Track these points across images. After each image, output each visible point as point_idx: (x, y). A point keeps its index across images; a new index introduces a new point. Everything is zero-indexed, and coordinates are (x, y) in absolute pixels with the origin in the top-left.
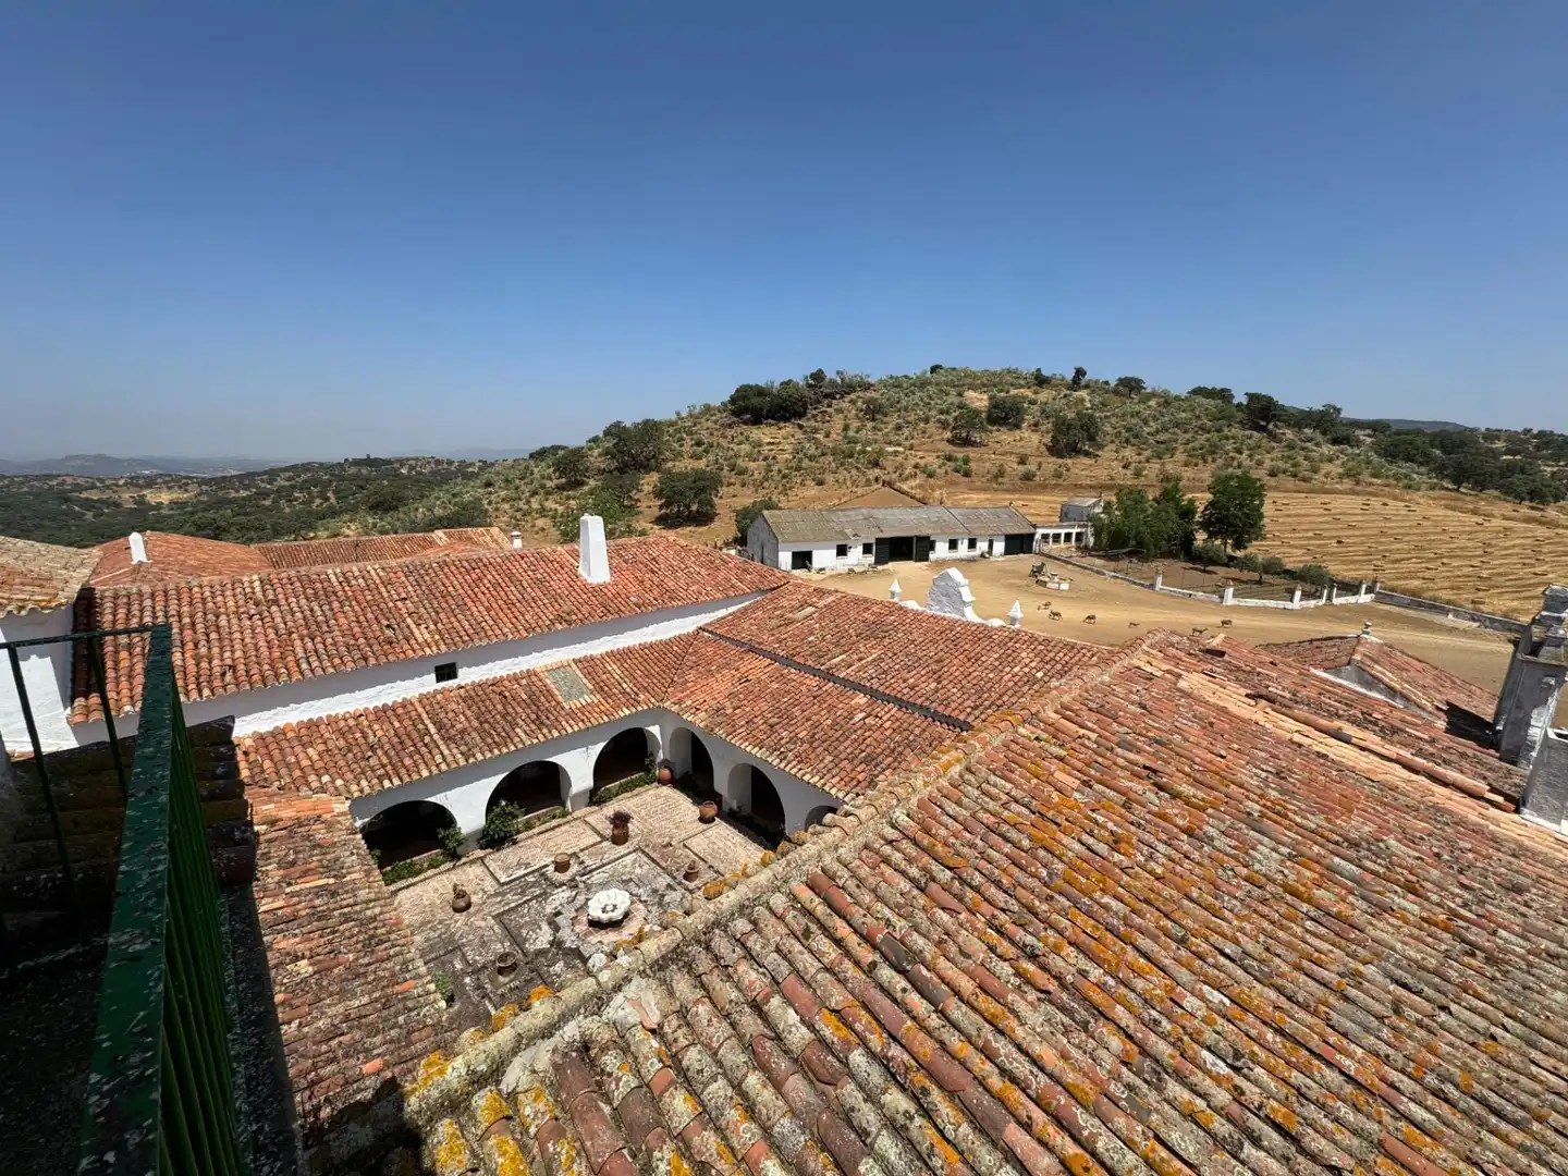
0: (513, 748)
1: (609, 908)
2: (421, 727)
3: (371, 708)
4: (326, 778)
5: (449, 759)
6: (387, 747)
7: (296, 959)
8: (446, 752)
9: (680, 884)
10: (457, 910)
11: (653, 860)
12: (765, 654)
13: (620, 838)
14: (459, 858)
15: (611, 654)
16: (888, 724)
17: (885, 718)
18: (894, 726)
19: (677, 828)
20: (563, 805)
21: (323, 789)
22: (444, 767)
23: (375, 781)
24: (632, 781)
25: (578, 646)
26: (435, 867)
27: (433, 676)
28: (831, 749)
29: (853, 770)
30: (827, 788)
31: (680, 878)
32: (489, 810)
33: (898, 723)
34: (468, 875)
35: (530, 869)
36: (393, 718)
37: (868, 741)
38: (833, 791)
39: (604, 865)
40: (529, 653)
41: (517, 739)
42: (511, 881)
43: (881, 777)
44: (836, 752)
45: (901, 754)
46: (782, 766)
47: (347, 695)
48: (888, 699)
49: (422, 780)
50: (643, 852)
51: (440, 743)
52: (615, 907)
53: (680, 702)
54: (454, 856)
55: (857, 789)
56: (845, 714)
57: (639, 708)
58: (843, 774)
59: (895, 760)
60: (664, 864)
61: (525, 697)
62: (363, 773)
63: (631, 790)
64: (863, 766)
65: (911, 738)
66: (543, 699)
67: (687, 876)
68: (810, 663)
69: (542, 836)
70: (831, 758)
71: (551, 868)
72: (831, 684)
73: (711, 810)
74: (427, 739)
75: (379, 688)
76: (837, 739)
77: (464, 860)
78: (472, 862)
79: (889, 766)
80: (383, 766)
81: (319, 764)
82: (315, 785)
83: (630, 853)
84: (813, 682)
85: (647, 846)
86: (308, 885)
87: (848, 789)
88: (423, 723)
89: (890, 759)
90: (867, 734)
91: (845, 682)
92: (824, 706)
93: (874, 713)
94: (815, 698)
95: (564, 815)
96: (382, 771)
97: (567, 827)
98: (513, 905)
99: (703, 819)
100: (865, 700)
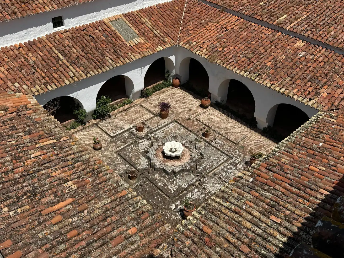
0: (108, 69)
1: (173, 150)
2: (55, 55)
3: (23, 43)
4: (17, 84)
5: (77, 74)
6: (41, 66)
7: (66, 181)
8: (74, 70)
9: (202, 139)
10: (95, 149)
11: (183, 126)
12: (234, 13)
13: (163, 116)
14: (85, 124)
15: (142, 11)
16: (320, 59)
17: (318, 55)
18: (325, 60)
19: (190, 110)
20: (128, 97)
21: (17, 91)
22: (76, 79)
23: (43, 86)
24: (158, 85)
25: (124, 5)
26: (75, 128)
27: (51, 24)
28: (289, 73)
29: (304, 85)
30: (291, 95)
31: (200, 135)
32: (97, 101)
33: (327, 59)
34: (93, 132)
35: (123, 130)
36: (37, 49)
37: (310, 69)
38: (295, 97)
39: (159, 129)
40: (99, 10)
41: (108, 64)
42: (116, 136)
43: (322, 90)
44: (292, 75)
45: (331, 77)
46: (261, 82)
47: (9, 35)
48: (318, 44)
49: (66, 86)
50: (177, 122)
51: (69, 65)
52: (176, 150)
53: (188, 42)
54: (82, 123)
55: (309, 97)
56: (293, 52)
57: (167, 46)
58: (299, 88)
59: (329, 80)
60: (190, 129)
61: (104, 38)
62: (35, 81)
63: (160, 90)
64: (310, 83)
65: (336, 68)
66: (114, 40)
67: (205, 135)
68: (265, 20)
69: (123, 113)
70: (289, 78)
71: (134, 130)
72: (280, 33)
73: (207, 102)
74: (60, 62)
75: (25, 31)
76: (291, 67)
77: (87, 125)
78: (93, 126)
79: (325, 84)
80: (43, 78)
81: (10, 77)
82: (13, 88)
83: (170, 123)
84: (269, 32)
85: (178, 119)
86: (45, 143)
87: (304, 96)
88: (55, 53)
89: (325, 80)
90: (309, 65)
91: (290, 33)
92: (278, 47)
93: (311, 52)
94: (271, 42)
95: (130, 103)
96: (43, 81)
97: (133, 109)
98: (122, 147)
99: (203, 106)
100: (303, 44)
